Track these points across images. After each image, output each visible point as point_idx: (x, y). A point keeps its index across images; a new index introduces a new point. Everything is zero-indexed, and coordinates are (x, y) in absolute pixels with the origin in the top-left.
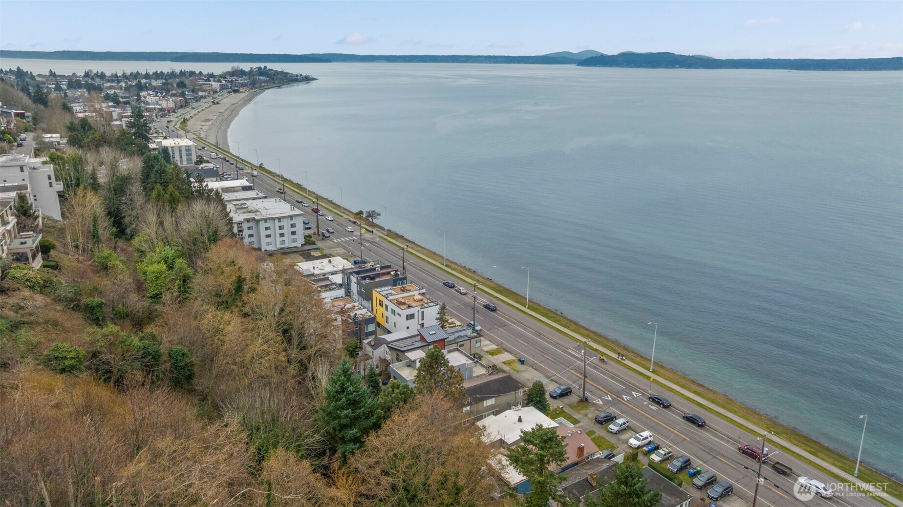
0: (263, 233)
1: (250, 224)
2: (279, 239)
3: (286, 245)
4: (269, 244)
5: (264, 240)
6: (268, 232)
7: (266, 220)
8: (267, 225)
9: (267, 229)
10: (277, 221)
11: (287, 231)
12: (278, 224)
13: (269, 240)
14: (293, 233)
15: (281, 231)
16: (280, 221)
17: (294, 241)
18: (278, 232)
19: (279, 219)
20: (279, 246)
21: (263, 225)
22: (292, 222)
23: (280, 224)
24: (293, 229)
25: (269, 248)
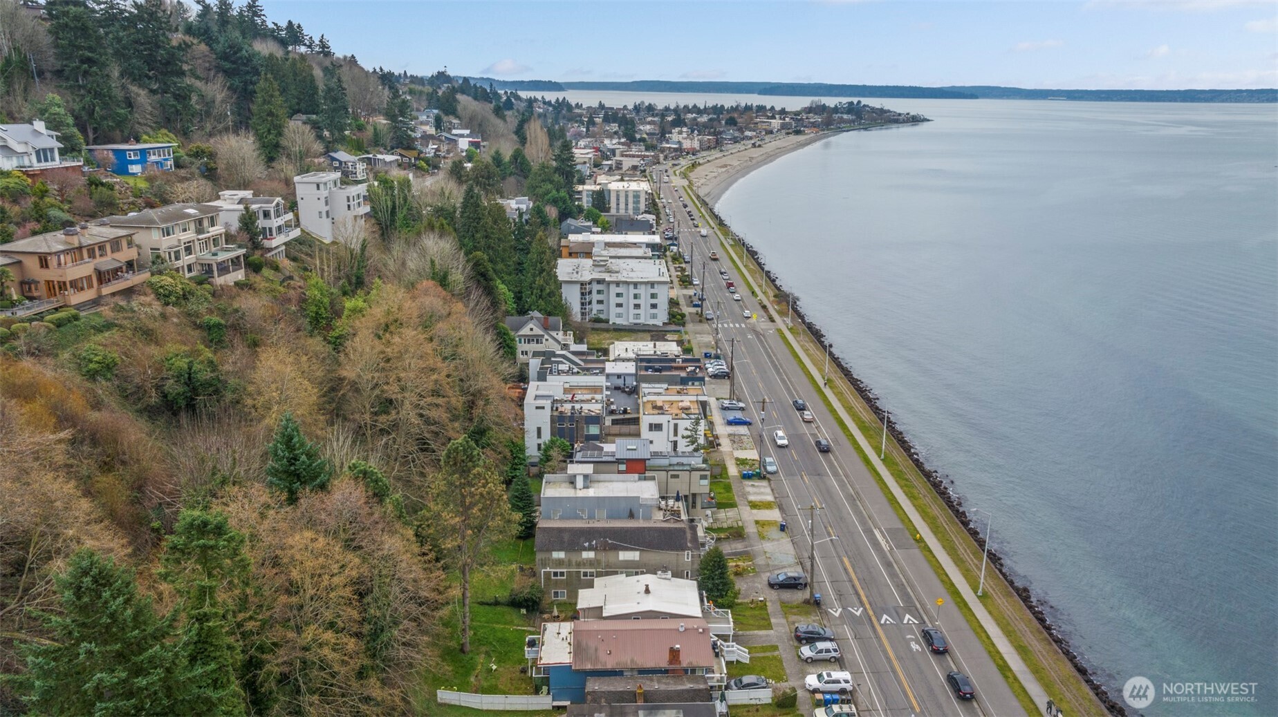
0: (614, 300)
1: (600, 287)
2: (633, 311)
3: (642, 321)
4: (619, 315)
5: (614, 310)
6: (619, 300)
7: (618, 284)
8: (619, 290)
9: (618, 295)
10: (631, 287)
11: (645, 301)
12: (632, 291)
13: (619, 310)
14: (654, 306)
15: (637, 302)
16: (636, 287)
17: (654, 316)
18: (633, 302)
19: (636, 284)
20: (632, 320)
21: (614, 290)
22: (653, 291)
23: (636, 291)
24: (654, 301)
25: (619, 321)
